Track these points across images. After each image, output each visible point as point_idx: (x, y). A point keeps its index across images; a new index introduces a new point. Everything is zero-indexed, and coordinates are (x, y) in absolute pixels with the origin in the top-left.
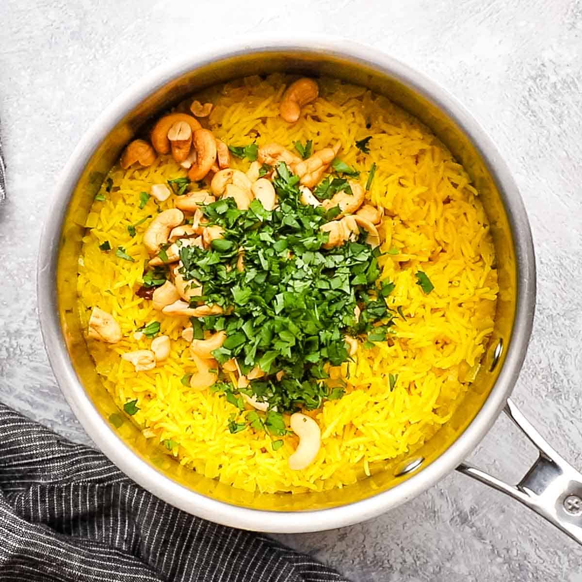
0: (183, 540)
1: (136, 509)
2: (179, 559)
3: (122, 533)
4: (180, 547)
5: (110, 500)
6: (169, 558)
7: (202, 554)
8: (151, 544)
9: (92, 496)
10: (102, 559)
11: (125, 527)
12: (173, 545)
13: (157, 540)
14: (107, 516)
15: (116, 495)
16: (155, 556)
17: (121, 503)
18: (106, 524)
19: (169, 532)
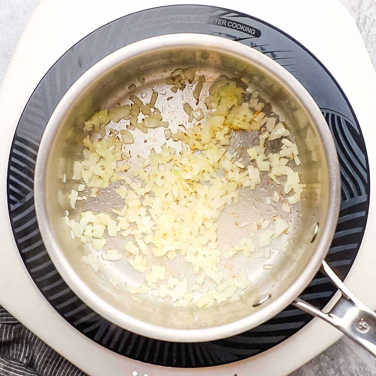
0: (56, 362)
1: (34, 342)
2: (53, 372)
3: (25, 353)
4: (54, 365)
5: (20, 335)
6: (47, 371)
7: (66, 371)
8: (39, 362)
9: (10, 333)
10: (16, 368)
11: (26, 349)
12: (51, 363)
13: (42, 360)
14: (18, 343)
15: (24, 334)
16: (40, 369)
17: (26, 337)
18: (16, 347)
19: (49, 357)
